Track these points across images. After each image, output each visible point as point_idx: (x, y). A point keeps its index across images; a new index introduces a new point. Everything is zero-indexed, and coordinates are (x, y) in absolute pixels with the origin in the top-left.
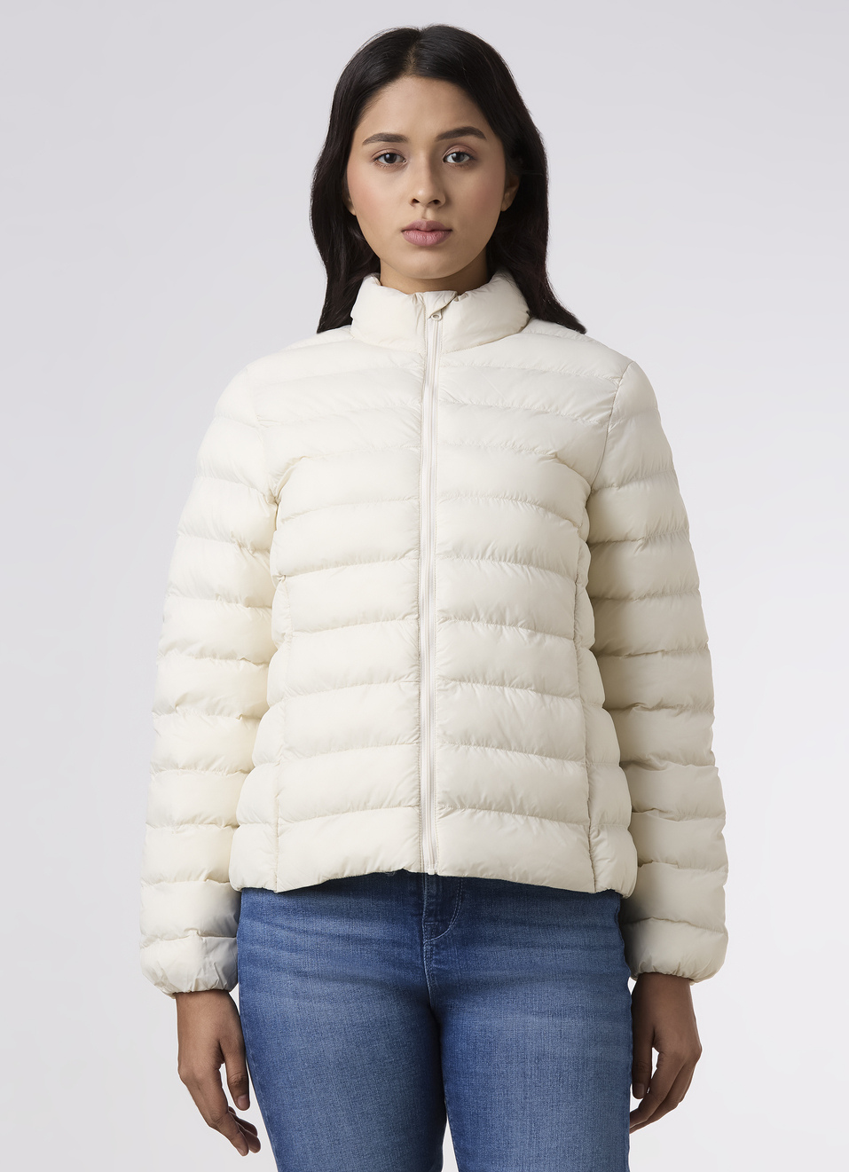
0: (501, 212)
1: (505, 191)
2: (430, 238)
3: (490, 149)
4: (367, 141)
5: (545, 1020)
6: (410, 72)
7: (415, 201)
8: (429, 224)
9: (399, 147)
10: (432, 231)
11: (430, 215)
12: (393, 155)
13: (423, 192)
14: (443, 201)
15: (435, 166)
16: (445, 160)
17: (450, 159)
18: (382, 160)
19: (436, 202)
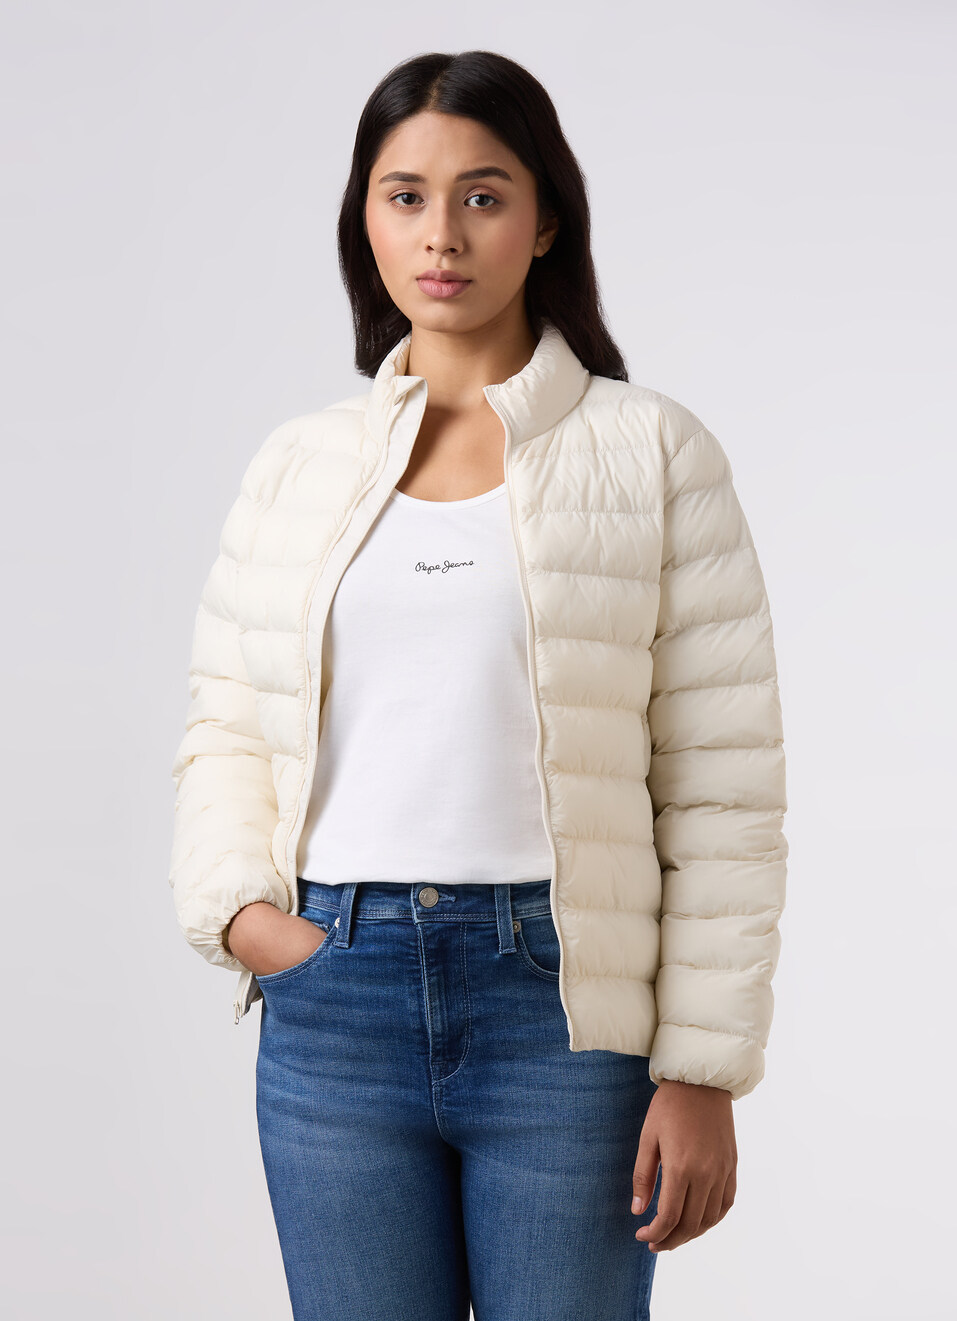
0: (534, 259)
1: (539, 235)
2: (446, 289)
3: (519, 190)
4: (383, 180)
5: (557, 1179)
6: (430, 106)
7: (429, 248)
8: (444, 274)
9: (418, 187)
10: (449, 281)
11: (446, 265)
12: (411, 198)
13: (437, 239)
14: (460, 248)
15: (455, 208)
16: (466, 203)
17: (473, 202)
18: (399, 200)
19: (453, 250)
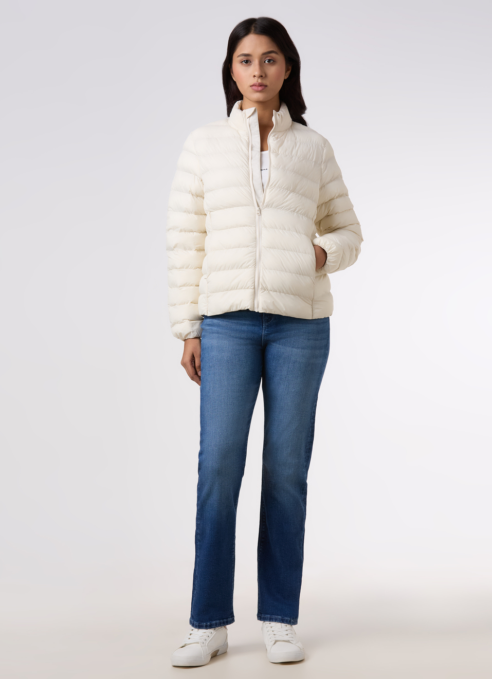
0: (285, 80)
1: (286, 72)
2: (260, 88)
3: (280, 58)
4: (238, 56)
5: (299, 350)
6: (252, 32)
7: (255, 76)
8: (259, 84)
9: (249, 58)
10: (260, 86)
11: (260, 81)
12: (247, 61)
13: (257, 73)
14: (264, 76)
15: (261, 64)
16: (265, 62)
17: (266, 62)
18: (244, 62)
19: (262, 76)
